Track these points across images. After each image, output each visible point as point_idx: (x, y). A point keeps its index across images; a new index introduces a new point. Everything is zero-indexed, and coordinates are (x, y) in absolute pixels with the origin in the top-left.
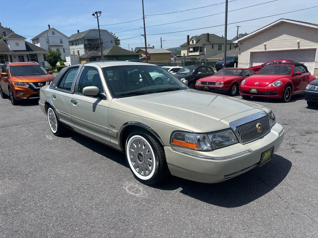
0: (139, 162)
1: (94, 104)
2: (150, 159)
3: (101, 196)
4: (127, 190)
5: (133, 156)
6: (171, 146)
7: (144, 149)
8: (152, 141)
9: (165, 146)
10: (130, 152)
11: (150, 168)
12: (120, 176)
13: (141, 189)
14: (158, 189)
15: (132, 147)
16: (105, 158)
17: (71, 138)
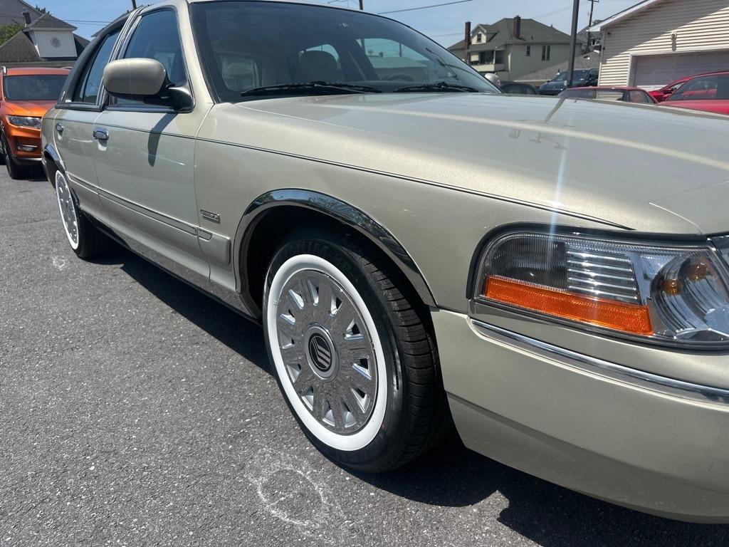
0: (315, 372)
1: (152, 132)
2: (364, 363)
3: (141, 522)
4: (259, 492)
5: (293, 342)
6: (472, 312)
7: (335, 316)
8: (371, 281)
9: (439, 308)
10: (282, 325)
11: (362, 402)
12: (243, 417)
13: (319, 488)
14: (397, 498)
15: (286, 304)
16: (205, 336)
17: (122, 265)
